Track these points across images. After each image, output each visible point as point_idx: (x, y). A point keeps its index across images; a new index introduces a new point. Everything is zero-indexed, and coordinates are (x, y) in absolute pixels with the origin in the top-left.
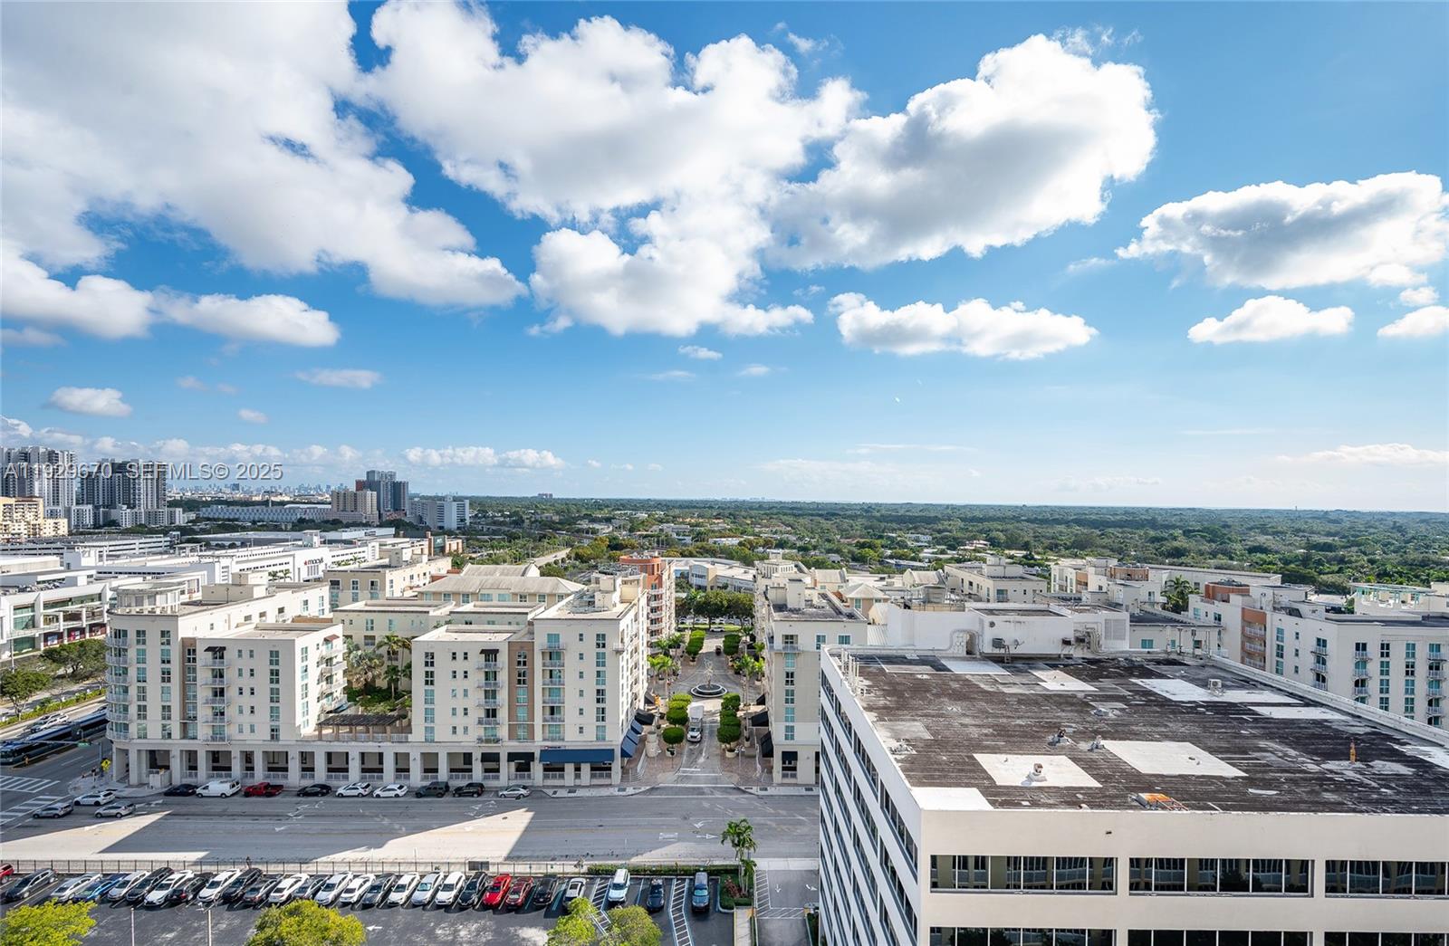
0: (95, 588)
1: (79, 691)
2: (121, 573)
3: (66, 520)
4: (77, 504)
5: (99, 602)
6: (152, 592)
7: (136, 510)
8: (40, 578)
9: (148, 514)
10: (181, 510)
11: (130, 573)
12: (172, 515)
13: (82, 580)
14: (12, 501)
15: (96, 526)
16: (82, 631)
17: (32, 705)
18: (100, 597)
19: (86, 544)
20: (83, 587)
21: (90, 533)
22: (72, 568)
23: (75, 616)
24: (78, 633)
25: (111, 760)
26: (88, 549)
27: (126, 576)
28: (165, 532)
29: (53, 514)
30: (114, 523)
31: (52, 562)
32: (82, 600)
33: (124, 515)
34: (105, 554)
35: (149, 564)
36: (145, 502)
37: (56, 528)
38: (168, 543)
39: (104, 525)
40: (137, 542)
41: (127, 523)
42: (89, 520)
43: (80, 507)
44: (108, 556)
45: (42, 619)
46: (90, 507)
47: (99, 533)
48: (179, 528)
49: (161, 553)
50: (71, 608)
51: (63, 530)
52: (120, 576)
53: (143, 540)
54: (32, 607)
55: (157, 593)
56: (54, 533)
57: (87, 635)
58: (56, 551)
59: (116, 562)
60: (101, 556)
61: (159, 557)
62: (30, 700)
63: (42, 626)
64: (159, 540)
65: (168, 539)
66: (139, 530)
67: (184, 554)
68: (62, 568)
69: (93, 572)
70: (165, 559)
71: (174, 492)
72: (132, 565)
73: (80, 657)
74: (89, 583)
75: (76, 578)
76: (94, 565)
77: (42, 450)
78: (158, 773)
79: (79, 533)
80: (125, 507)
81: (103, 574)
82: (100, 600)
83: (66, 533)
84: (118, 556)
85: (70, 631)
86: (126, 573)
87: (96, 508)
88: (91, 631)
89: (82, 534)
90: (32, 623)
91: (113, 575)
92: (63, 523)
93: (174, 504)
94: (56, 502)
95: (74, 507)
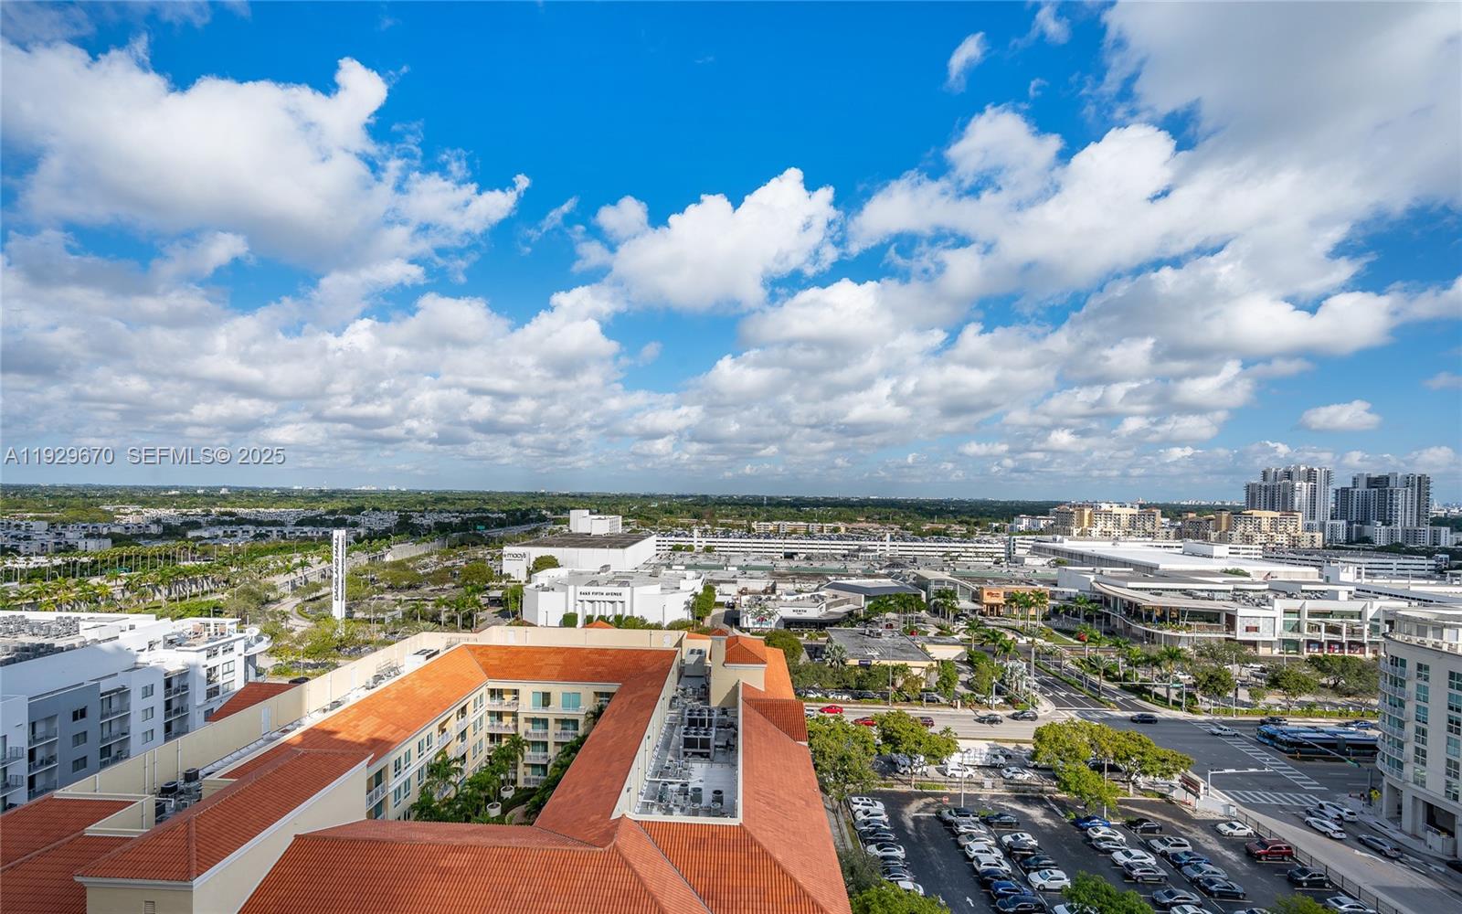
0: (1356, 606)
1: (1342, 706)
2: (1380, 593)
3: (1321, 534)
4: (1332, 518)
5: (1359, 621)
6: (1438, 624)
7: (1391, 527)
8: (1304, 587)
9: (1406, 533)
10: (1448, 529)
11: (1390, 595)
12: (1436, 536)
13: (1343, 596)
14: (1277, 515)
15: (1349, 541)
16: (1341, 646)
17: (1301, 704)
18: (1360, 615)
19: (1341, 559)
20: (1343, 603)
21: (1343, 548)
22: (1331, 582)
23: (1334, 630)
24: (1337, 646)
25: (1381, 792)
26: (1346, 564)
27: (1388, 598)
28: (1429, 554)
29: (1309, 528)
30: (1367, 540)
31: (1311, 573)
32: (1342, 614)
33: (1379, 533)
34: (1364, 571)
35: (1412, 588)
36: (1404, 518)
37: (1313, 541)
38: (1433, 567)
39: (1357, 542)
40: (1395, 562)
41: (1381, 541)
42: (1342, 536)
43: (1334, 522)
44: (1366, 574)
45: (1306, 625)
46: (1344, 522)
47: (1352, 549)
48: (1445, 551)
49: (1424, 577)
50: (1333, 621)
51: (1319, 543)
52: (1381, 597)
53: (1402, 561)
54: (1298, 613)
55: (1445, 626)
56: (1309, 546)
57: (1346, 651)
58: (1313, 563)
59: (1375, 581)
60: (1359, 573)
61: (1425, 582)
62: (1299, 699)
63: (1306, 633)
64: (1421, 562)
65: (1433, 562)
66: (1394, 549)
67: (1458, 583)
68: (1322, 580)
69: (1353, 589)
70: (1433, 585)
71: (1437, 509)
72: (1391, 586)
73: (1342, 671)
74: (1349, 599)
75: (1337, 592)
76: (1351, 581)
77: (1302, 468)
78: (1439, 834)
79: (1334, 548)
80: (1380, 523)
81: (1362, 593)
82: (1360, 618)
83: (1321, 546)
84: (1374, 575)
85: (1330, 643)
86: (1386, 594)
87: (1350, 523)
88: (1350, 648)
89: (1335, 548)
90: (1297, 628)
91: (1372, 594)
92: (1319, 536)
93: (1438, 522)
94: (1313, 517)
95: (1329, 522)
